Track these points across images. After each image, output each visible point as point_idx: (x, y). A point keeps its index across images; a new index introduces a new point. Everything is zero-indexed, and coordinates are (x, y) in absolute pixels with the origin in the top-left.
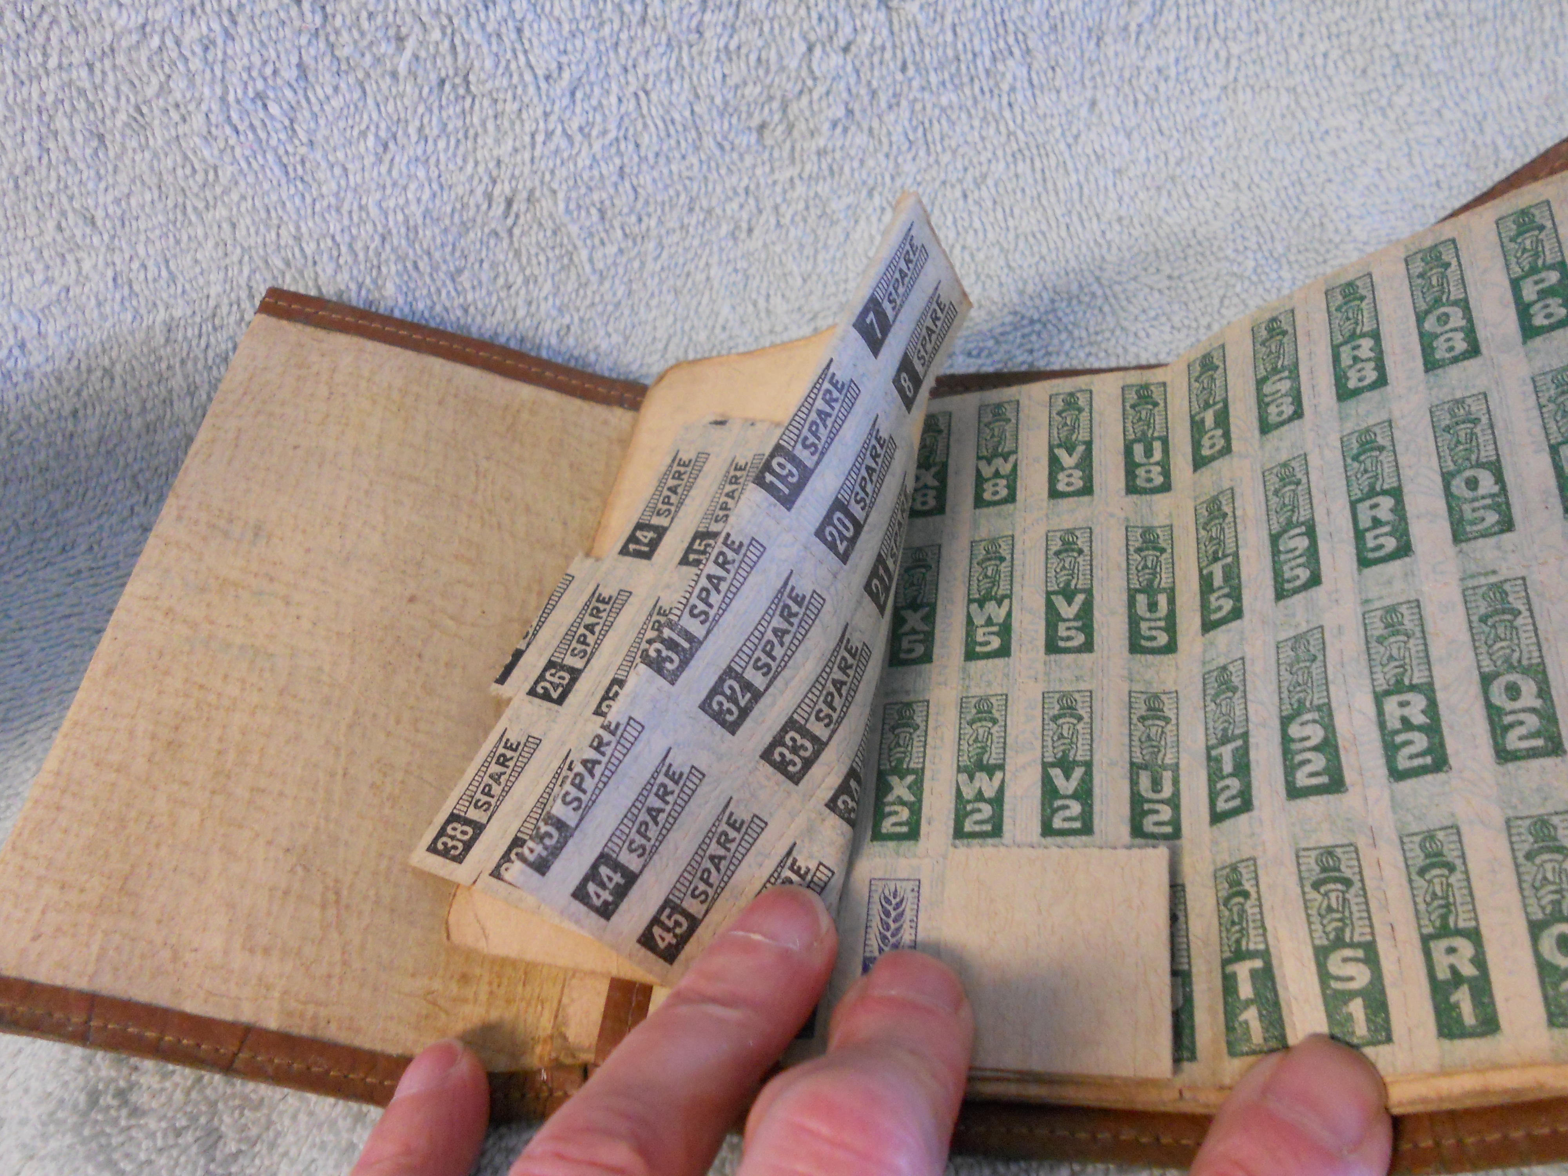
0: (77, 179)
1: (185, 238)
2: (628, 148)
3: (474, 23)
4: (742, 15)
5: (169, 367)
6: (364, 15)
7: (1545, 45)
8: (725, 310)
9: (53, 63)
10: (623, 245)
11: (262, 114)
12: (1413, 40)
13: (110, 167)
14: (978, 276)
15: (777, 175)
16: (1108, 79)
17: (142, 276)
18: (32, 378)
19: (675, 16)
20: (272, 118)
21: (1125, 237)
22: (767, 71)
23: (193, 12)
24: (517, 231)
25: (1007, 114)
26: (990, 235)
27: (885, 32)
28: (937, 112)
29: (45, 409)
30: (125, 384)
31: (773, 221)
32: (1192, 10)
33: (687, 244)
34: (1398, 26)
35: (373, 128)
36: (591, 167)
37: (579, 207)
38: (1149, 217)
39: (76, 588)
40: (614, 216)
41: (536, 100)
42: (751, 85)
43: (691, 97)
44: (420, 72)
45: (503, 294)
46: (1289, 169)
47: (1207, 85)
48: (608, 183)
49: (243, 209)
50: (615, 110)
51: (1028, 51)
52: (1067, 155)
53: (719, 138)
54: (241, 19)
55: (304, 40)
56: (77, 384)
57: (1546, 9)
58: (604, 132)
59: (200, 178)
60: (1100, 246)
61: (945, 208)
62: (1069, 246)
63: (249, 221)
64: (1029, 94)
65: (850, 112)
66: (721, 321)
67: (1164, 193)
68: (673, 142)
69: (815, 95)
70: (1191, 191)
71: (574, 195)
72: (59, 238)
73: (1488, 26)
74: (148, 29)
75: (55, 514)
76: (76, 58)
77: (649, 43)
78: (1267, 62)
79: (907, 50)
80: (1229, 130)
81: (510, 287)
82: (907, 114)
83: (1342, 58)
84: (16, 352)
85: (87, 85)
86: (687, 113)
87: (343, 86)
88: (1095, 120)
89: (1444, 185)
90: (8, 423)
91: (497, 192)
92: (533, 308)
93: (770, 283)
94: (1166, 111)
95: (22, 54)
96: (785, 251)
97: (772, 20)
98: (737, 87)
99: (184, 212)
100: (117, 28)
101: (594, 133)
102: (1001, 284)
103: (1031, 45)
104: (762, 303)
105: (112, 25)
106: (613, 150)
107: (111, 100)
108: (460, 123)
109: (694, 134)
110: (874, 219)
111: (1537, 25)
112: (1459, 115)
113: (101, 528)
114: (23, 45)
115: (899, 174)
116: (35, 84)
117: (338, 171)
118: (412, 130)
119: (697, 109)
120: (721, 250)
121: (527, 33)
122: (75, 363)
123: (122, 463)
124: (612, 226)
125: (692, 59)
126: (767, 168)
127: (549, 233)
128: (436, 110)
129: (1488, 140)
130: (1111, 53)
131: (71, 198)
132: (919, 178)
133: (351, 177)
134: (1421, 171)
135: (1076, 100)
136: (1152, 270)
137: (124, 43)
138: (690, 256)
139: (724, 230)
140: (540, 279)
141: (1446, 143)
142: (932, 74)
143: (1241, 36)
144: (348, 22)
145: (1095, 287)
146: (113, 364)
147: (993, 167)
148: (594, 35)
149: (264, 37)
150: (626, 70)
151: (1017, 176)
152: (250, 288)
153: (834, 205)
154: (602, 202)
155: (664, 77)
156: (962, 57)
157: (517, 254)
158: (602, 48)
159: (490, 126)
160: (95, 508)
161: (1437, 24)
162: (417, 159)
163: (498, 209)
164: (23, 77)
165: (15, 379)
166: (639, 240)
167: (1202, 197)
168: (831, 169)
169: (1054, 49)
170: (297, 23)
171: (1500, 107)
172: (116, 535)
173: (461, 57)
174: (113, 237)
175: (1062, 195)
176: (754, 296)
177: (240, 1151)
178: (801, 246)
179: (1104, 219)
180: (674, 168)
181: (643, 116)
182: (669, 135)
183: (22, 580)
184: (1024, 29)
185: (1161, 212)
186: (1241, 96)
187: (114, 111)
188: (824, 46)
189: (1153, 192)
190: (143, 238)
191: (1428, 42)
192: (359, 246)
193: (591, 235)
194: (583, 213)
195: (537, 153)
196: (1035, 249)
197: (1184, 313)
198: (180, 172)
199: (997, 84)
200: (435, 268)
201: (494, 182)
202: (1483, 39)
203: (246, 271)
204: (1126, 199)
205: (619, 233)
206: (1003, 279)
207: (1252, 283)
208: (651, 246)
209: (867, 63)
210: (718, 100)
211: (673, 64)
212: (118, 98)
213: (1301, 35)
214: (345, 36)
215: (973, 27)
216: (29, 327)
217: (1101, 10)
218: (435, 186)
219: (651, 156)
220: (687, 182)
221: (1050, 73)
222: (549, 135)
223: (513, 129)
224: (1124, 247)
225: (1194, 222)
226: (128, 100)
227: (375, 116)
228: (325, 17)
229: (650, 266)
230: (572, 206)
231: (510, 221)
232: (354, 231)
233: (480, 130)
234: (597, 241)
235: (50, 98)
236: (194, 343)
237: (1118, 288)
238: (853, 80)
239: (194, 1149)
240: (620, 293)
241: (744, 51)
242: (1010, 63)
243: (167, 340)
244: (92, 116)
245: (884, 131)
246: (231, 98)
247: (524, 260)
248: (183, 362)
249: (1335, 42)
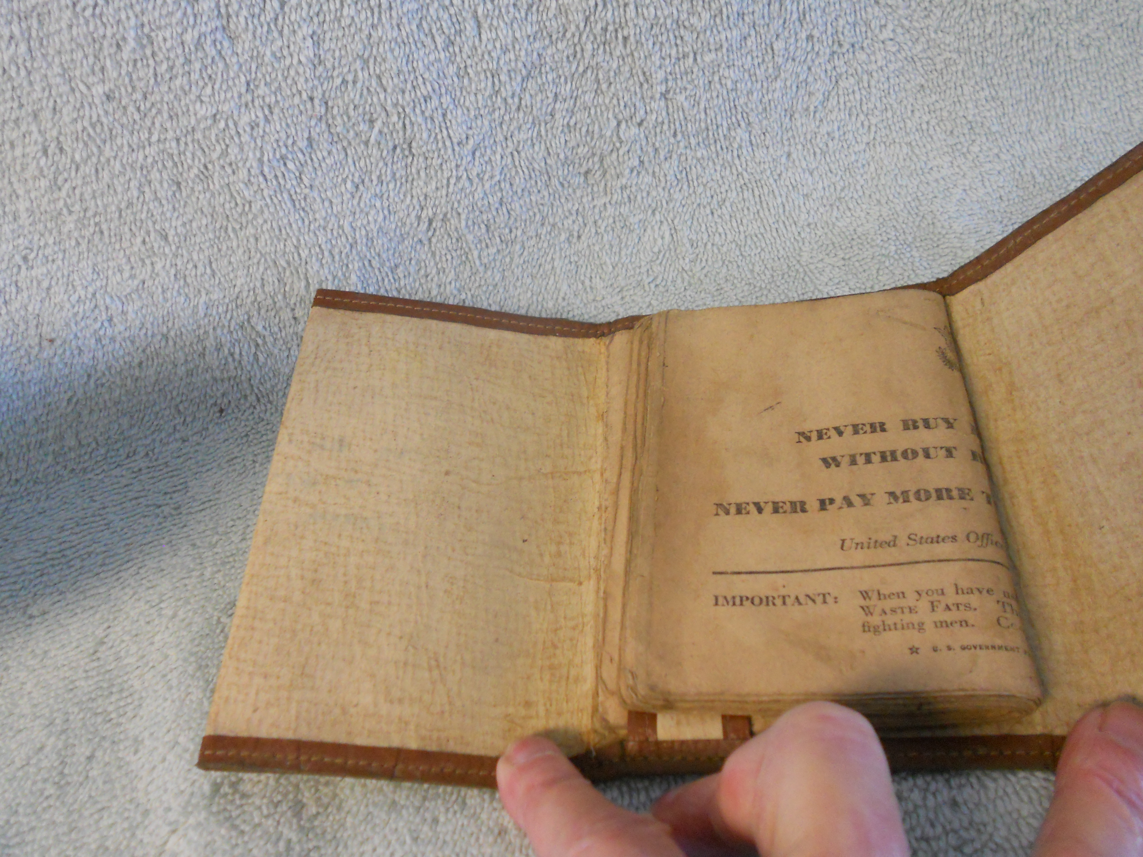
0: (160, 211)
1: (224, 248)
2: (507, 186)
3: (418, 111)
4: (578, 104)
5: (205, 332)
6: (352, 106)
7: (1057, 115)
8: (565, 287)
9: (154, 138)
10: (500, 248)
11: (283, 169)
12: (979, 114)
13: (182, 203)
14: (724, 263)
15: (596, 202)
16: (797, 140)
17: (193, 273)
18: (115, 341)
19: (539, 105)
20: (289, 170)
21: (813, 236)
22: (592, 139)
23: (247, 105)
24: (434, 240)
25: (737, 162)
26: (730, 237)
27: (664, 113)
28: (695, 161)
29: (122, 362)
30: (175, 343)
31: (593, 231)
32: (847, 98)
33: (540, 246)
34: (970, 105)
35: (350, 177)
36: (483, 199)
37: (474, 223)
38: (827, 223)
39: (140, 480)
40: (495, 229)
41: (452, 157)
42: (582, 147)
43: (546, 154)
44: (383, 142)
45: (423, 281)
46: (911, 191)
47: (857, 142)
48: (493, 209)
49: (264, 229)
50: (499, 163)
51: (749, 124)
52: (774, 186)
53: (561, 179)
54: (276, 111)
55: (313, 123)
56: (144, 344)
57: (1056, 94)
58: (492, 177)
59: (239, 209)
60: (798, 242)
61: (700, 220)
62: (778, 241)
63: (267, 237)
64: (750, 149)
65: (642, 162)
66: (562, 294)
67: (835, 208)
68: (533, 182)
69: (621, 152)
70: (851, 206)
71: (471, 216)
72: (143, 249)
73: (1023, 105)
74: (218, 117)
75: (122, 433)
76: (170, 135)
77: (521, 121)
78: (893, 128)
79: (677, 124)
80: (872, 169)
81: (427, 276)
82: (676, 163)
83: (938, 124)
84: (106, 324)
85: (176, 152)
86: (543, 164)
87: (334, 150)
88: (790, 165)
89: (1004, 198)
90: (96, 371)
91: (423, 216)
92: (442, 289)
93: (592, 270)
94: (833, 158)
95: (135, 133)
96: (601, 250)
97: (596, 107)
98: (573, 148)
99: (226, 231)
100: (199, 116)
101: (486, 177)
102: (738, 266)
103: (751, 120)
104: (587, 282)
105: (195, 114)
106: (497, 188)
107: (189, 161)
108: (404, 173)
109: (546, 177)
110: (656, 228)
111: (1051, 104)
112: (1010, 157)
113: (154, 440)
114: (137, 127)
115: (671, 200)
116: (141, 151)
117: (327, 204)
118: (374, 177)
119: (548, 161)
120: (561, 249)
121: (449, 116)
122: (144, 331)
123: (169, 397)
124: (493, 235)
125: (547, 131)
126: (590, 198)
127: (454, 240)
128: (390, 165)
129: (1028, 172)
130: (799, 124)
131: (154, 223)
132: (683, 202)
133: (334, 208)
134: (990, 190)
135: (779, 153)
136: (832, 255)
137: (202, 126)
138: (541, 254)
139: (563, 237)
140: (447, 271)
141: (1004, 174)
142: (692, 138)
143: (876, 112)
144: (341, 112)
145: (798, 266)
146: (169, 331)
147: (729, 195)
148: (489, 117)
149: (289, 121)
150: (506, 139)
151: (744, 200)
152: (263, 279)
153: (631, 220)
154: (488, 220)
155: (529, 142)
156: (710, 128)
157: (434, 254)
158: (493, 125)
159: (422, 174)
160: (150, 427)
161: (994, 105)
162: (376, 195)
163: (424, 226)
164: (135, 147)
165: (103, 342)
166: (510, 244)
167: (858, 210)
168: (629, 197)
169: (765, 122)
170: (310, 113)
171: (1033, 151)
172: (164, 444)
173: (409, 132)
174: (178, 248)
175: (772, 210)
176: (582, 278)
177: (318, 813)
178: (611, 246)
179: (799, 225)
180: (533, 198)
181: (516, 167)
182: (531, 177)
183: (100, 477)
184: (747, 110)
185: (834, 220)
186: (878, 149)
187: (190, 168)
188: (627, 121)
189: (828, 207)
190: (197, 248)
191: (988, 114)
192: (336, 251)
193: (480, 241)
194: (476, 227)
195: (451, 190)
196: (758, 244)
197: (855, 280)
198: (227, 206)
199: (731, 144)
200: (383, 265)
201: (422, 209)
202: (1020, 113)
203: (261, 269)
204: (812, 212)
205: (498, 239)
206: (740, 263)
207: (895, 260)
208: (518, 247)
209: (653, 132)
210: (562, 156)
211: (535, 134)
212: (193, 160)
213: (913, 111)
214: (339, 121)
215: (716, 109)
216: (116, 307)
217: (792, 98)
218: (386, 212)
219: (519, 191)
220: (541, 207)
221: (763, 137)
222: (459, 178)
223: (436, 176)
224: (813, 241)
225: (855, 225)
226: (200, 160)
227: (352, 169)
228: (327, 108)
229: (516, 260)
230: (470, 223)
231: (430, 233)
232: (334, 242)
233: (416, 176)
234: (484, 245)
235: (150, 160)
236: (223, 316)
237: (812, 267)
238: (644, 143)
239: (289, 814)
240: (497, 279)
241: (578, 126)
242: (739, 131)
243: (205, 315)
244: (175, 171)
245: (662, 173)
246: (265, 159)
247: (438, 258)
248: (214, 329)
249: (934, 116)
